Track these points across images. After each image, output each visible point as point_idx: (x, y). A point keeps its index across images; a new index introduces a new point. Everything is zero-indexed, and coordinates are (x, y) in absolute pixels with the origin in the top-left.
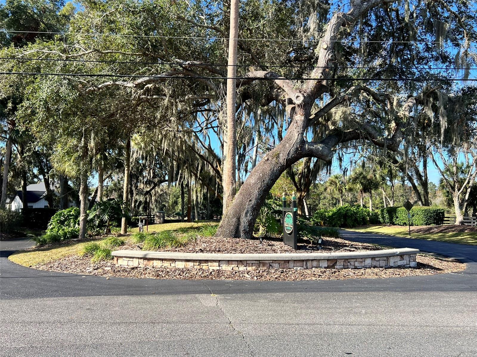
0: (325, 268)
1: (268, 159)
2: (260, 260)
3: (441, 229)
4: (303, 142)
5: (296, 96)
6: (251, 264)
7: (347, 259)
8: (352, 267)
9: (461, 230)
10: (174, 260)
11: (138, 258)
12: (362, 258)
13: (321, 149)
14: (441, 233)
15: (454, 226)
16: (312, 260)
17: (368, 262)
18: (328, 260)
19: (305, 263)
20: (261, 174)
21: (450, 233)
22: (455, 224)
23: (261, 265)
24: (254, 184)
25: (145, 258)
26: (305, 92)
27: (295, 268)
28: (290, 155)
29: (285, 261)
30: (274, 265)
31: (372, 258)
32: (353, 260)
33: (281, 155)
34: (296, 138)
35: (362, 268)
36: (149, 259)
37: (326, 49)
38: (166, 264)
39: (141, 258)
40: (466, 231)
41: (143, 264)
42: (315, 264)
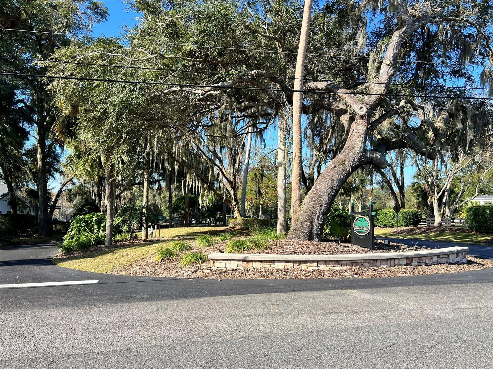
0: (405, 265)
1: (335, 167)
2: (353, 260)
3: (423, 230)
4: (365, 151)
5: (360, 107)
6: (345, 264)
7: (420, 257)
8: (423, 264)
9: (441, 230)
10: (274, 262)
11: (237, 260)
12: (431, 256)
13: (379, 157)
14: (424, 233)
15: (434, 227)
16: (395, 259)
17: (435, 259)
18: (407, 258)
19: (389, 262)
20: (330, 181)
21: (433, 234)
22: (434, 225)
23: (354, 264)
24: (324, 190)
25: (244, 261)
26: (367, 104)
27: (382, 266)
28: (355, 163)
29: (374, 260)
30: (365, 264)
31: (438, 256)
32: (425, 258)
33: (346, 162)
34: (359, 146)
35: (431, 265)
36: (248, 261)
37: (388, 65)
38: (266, 265)
39: (240, 260)
40: (446, 232)
41: (241, 266)
42: (397, 262)
